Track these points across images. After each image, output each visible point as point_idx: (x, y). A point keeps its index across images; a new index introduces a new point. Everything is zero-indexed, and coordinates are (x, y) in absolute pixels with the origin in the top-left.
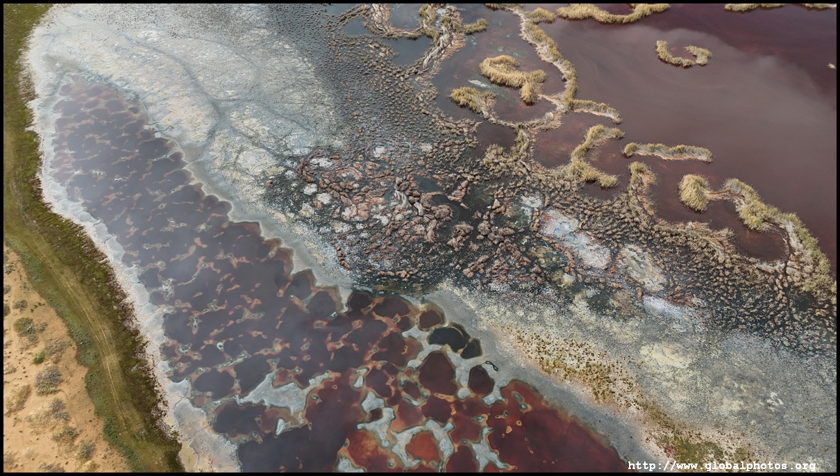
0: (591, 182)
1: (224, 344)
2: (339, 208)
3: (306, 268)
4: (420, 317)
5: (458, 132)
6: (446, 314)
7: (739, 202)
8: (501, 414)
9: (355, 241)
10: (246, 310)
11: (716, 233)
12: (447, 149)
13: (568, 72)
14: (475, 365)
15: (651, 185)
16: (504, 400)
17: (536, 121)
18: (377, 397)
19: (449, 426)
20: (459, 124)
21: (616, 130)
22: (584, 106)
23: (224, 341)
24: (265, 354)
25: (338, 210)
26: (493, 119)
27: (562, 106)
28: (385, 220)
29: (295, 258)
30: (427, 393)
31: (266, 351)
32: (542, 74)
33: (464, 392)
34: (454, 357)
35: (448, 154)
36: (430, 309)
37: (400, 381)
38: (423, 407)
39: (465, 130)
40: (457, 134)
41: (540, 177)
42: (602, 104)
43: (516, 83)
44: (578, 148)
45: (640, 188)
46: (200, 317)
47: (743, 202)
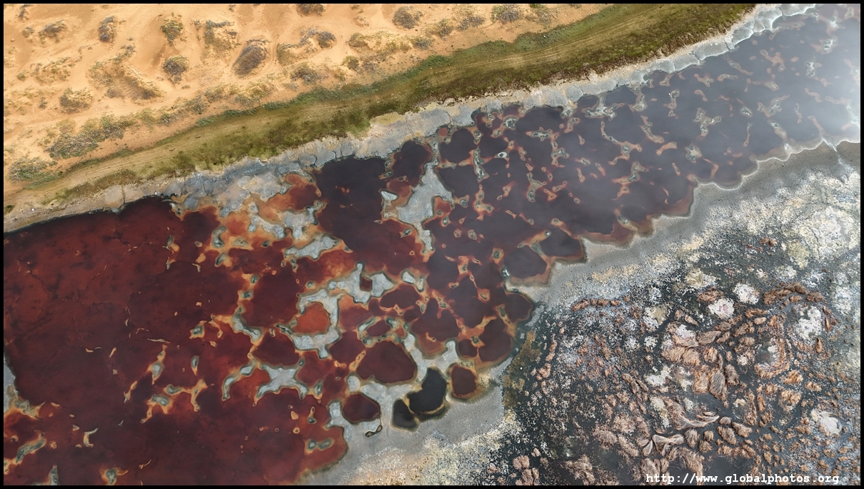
1: (503, 159)
2: (696, 323)
3: (589, 258)
6: (464, 404)
9: (622, 329)
10: (544, 184)
14: (382, 411)
23: (508, 159)
24: (477, 195)
25: (690, 320)
28: (655, 380)
29: (611, 247)
31: (480, 197)
36: (479, 387)
46: (548, 140)
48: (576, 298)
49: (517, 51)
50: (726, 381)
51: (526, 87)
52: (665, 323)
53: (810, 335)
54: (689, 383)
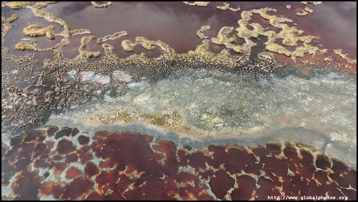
0: (91, 57)
4: (48, 133)
5: (26, 60)
6: (58, 126)
7: (142, 43)
8: (96, 146)
11: (140, 56)
12: (25, 68)
13: (62, 22)
14: (79, 136)
15: (112, 50)
16: (95, 141)
17: (59, 44)
18: (44, 169)
19: (79, 160)
20: (25, 57)
21: (91, 36)
22: (75, 32)
26: (40, 50)
27: (67, 36)
30: (64, 155)
32: (52, 27)
33: (79, 147)
34: (69, 138)
35: (27, 70)
36: (50, 128)
37: (51, 158)
38: (65, 161)
39: (29, 58)
40: (27, 61)
41: (71, 63)
42: (82, 29)
43: (42, 33)
44: (80, 47)
45: (109, 52)
47: (143, 43)
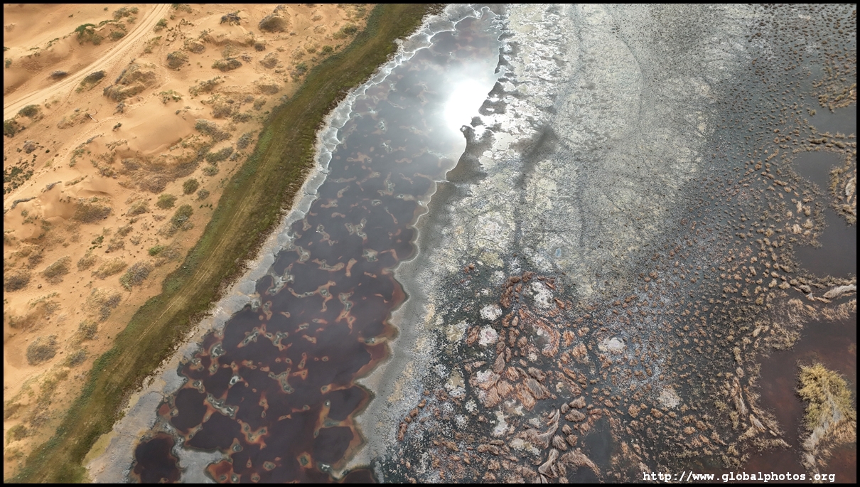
24: (243, 431)
28: (500, 430)
29: (381, 368)
31: (247, 429)
48: (394, 430)
49: (171, 296)
50: (538, 381)
51: (204, 314)
52: (466, 383)
53: (549, 301)
54: (521, 407)
